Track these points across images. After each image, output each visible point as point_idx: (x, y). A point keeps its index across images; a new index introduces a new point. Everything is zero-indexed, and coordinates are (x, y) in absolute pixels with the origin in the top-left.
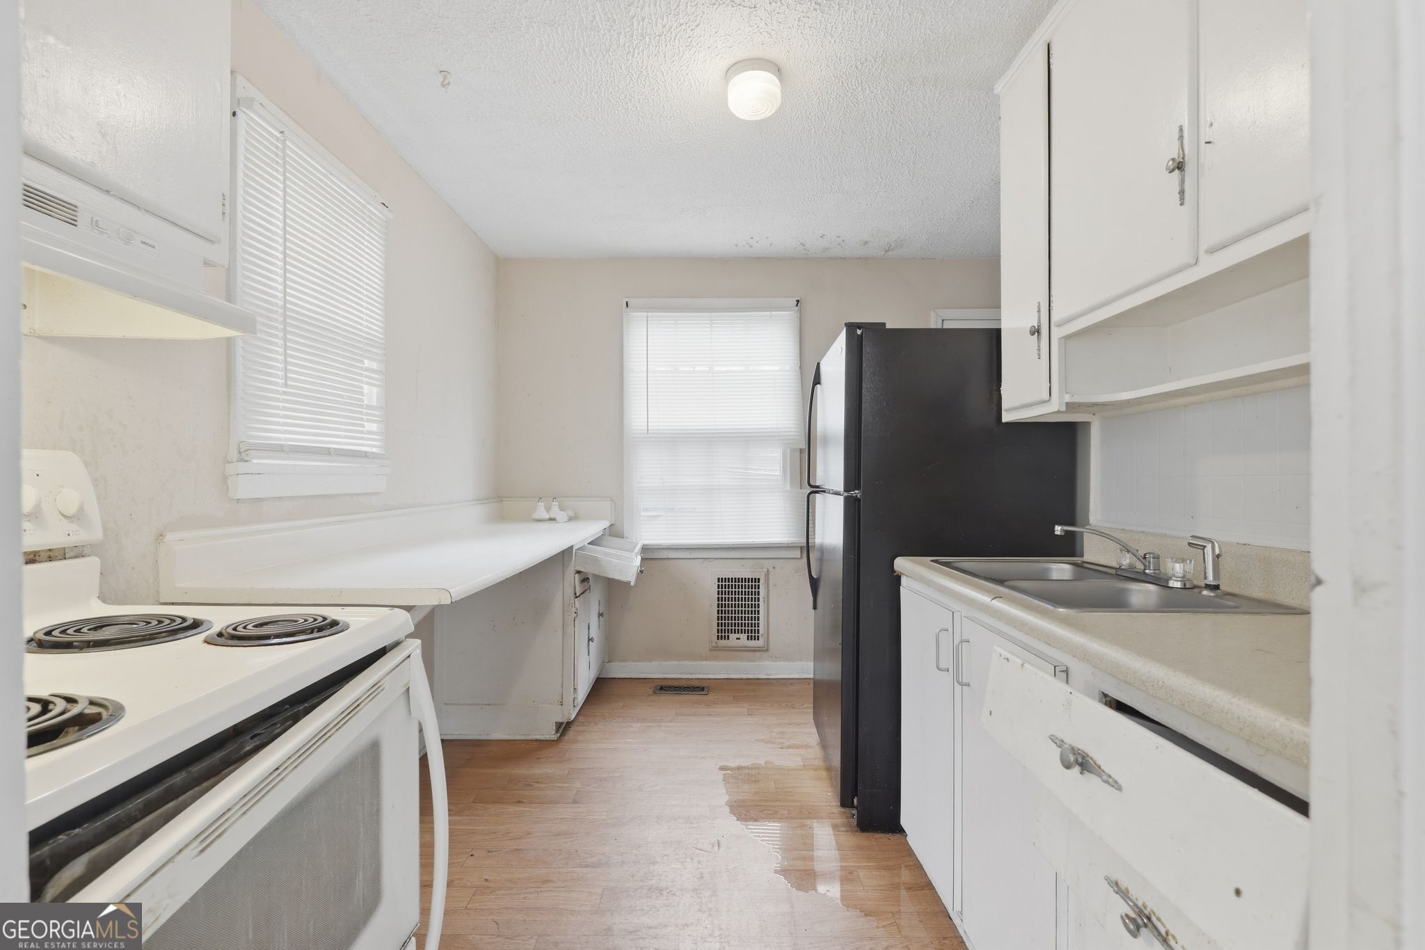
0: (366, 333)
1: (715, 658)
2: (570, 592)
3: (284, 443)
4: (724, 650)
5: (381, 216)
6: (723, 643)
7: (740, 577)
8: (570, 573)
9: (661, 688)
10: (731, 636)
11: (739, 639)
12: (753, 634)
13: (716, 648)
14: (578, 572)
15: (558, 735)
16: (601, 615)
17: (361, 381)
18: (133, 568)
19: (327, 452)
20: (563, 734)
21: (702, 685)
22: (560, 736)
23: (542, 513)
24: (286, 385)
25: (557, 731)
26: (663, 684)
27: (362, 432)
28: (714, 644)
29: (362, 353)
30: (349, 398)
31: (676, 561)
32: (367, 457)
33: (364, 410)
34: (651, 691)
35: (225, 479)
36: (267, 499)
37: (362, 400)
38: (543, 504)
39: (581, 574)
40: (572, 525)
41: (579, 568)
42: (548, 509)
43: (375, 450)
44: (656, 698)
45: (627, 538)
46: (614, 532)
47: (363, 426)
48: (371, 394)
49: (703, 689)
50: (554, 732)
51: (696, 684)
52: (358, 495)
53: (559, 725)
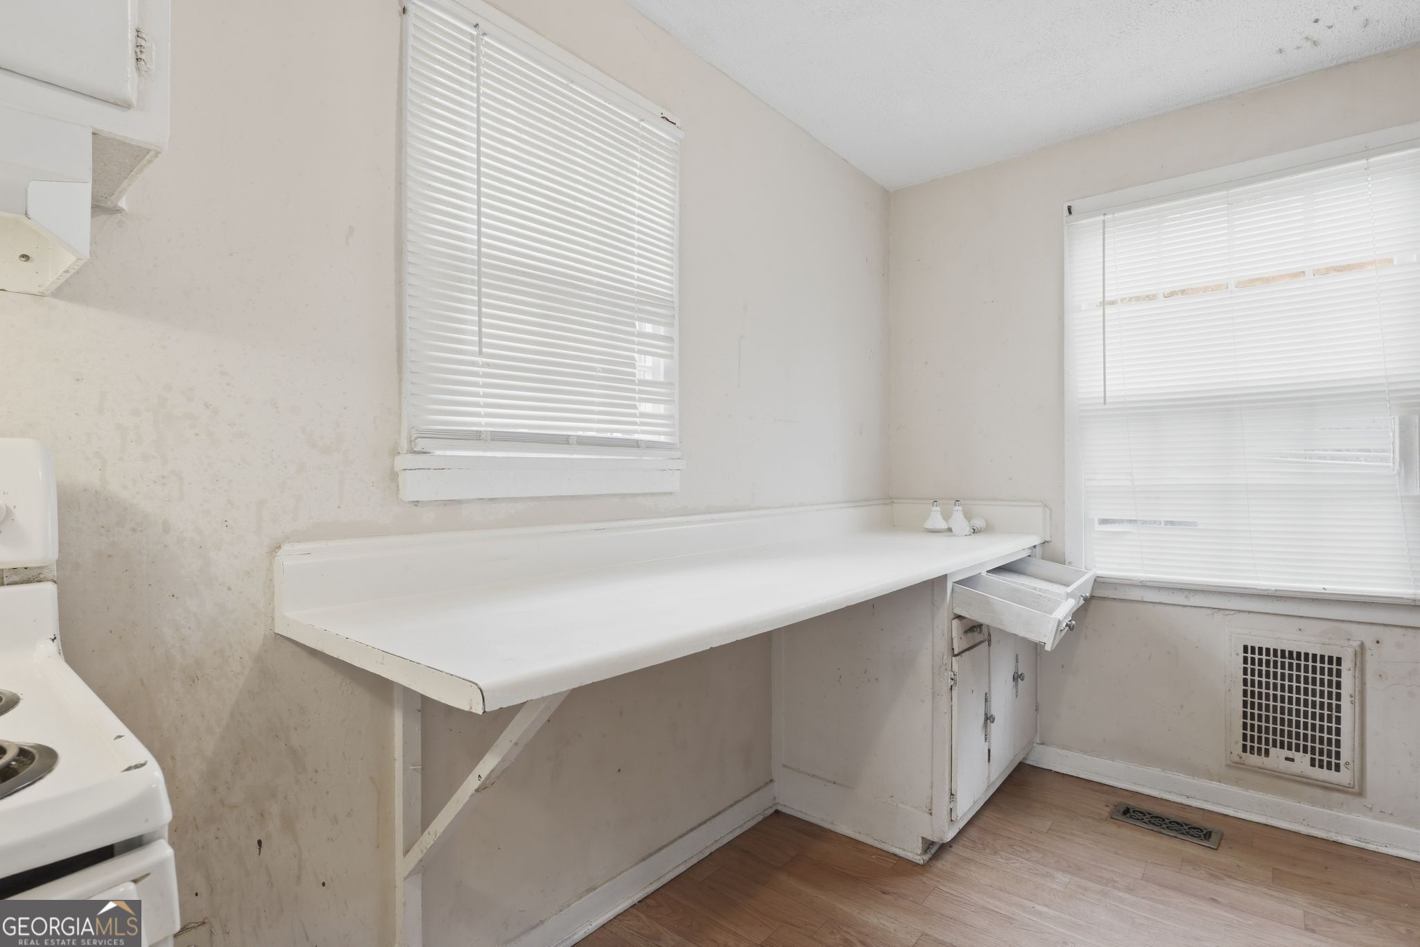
0: (639, 287)
1: (1238, 782)
2: (942, 646)
3: (482, 429)
4: (1257, 772)
5: (668, 137)
6: (1254, 759)
7: (1295, 650)
8: (943, 618)
9: (1126, 812)
10: (1272, 750)
11: (1292, 760)
12: (1327, 755)
13: (1239, 765)
14: (959, 617)
15: (927, 857)
16: (1017, 677)
17: (632, 350)
18: (230, 589)
19: (563, 441)
20: (935, 857)
21: (1208, 825)
22: (930, 859)
23: (937, 521)
24: (481, 353)
25: (925, 851)
26: (1132, 803)
27: (634, 415)
28: (1237, 759)
29: (632, 313)
30: (605, 370)
31: (1158, 607)
32: (638, 447)
33: (636, 387)
34: (1106, 812)
35: (394, 476)
36: (468, 501)
37: (633, 375)
38: (938, 508)
39: (965, 621)
40: (979, 540)
41: (959, 611)
42: (947, 517)
43: (662, 439)
44: (1111, 828)
45: (1070, 563)
46: (1048, 552)
47: (635, 407)
48: (649, 366)
49: (1208, 835)
50: (919, 851)
51: (1197, 820)
52: (633, 495)
53: (928, 844)
